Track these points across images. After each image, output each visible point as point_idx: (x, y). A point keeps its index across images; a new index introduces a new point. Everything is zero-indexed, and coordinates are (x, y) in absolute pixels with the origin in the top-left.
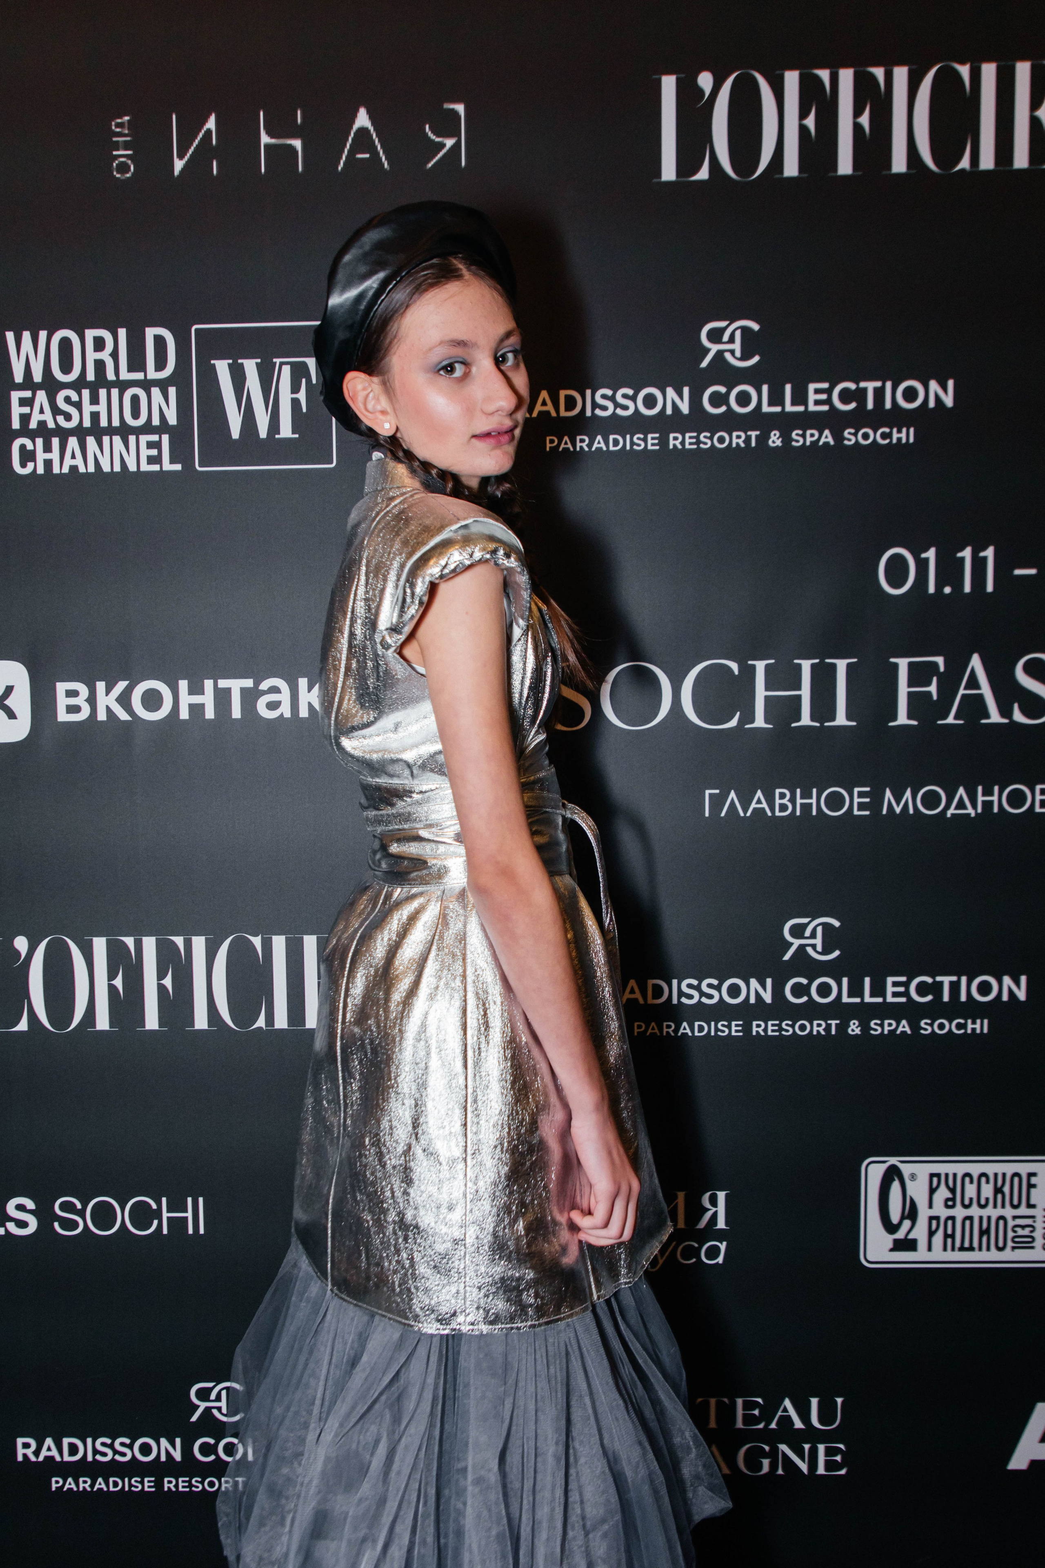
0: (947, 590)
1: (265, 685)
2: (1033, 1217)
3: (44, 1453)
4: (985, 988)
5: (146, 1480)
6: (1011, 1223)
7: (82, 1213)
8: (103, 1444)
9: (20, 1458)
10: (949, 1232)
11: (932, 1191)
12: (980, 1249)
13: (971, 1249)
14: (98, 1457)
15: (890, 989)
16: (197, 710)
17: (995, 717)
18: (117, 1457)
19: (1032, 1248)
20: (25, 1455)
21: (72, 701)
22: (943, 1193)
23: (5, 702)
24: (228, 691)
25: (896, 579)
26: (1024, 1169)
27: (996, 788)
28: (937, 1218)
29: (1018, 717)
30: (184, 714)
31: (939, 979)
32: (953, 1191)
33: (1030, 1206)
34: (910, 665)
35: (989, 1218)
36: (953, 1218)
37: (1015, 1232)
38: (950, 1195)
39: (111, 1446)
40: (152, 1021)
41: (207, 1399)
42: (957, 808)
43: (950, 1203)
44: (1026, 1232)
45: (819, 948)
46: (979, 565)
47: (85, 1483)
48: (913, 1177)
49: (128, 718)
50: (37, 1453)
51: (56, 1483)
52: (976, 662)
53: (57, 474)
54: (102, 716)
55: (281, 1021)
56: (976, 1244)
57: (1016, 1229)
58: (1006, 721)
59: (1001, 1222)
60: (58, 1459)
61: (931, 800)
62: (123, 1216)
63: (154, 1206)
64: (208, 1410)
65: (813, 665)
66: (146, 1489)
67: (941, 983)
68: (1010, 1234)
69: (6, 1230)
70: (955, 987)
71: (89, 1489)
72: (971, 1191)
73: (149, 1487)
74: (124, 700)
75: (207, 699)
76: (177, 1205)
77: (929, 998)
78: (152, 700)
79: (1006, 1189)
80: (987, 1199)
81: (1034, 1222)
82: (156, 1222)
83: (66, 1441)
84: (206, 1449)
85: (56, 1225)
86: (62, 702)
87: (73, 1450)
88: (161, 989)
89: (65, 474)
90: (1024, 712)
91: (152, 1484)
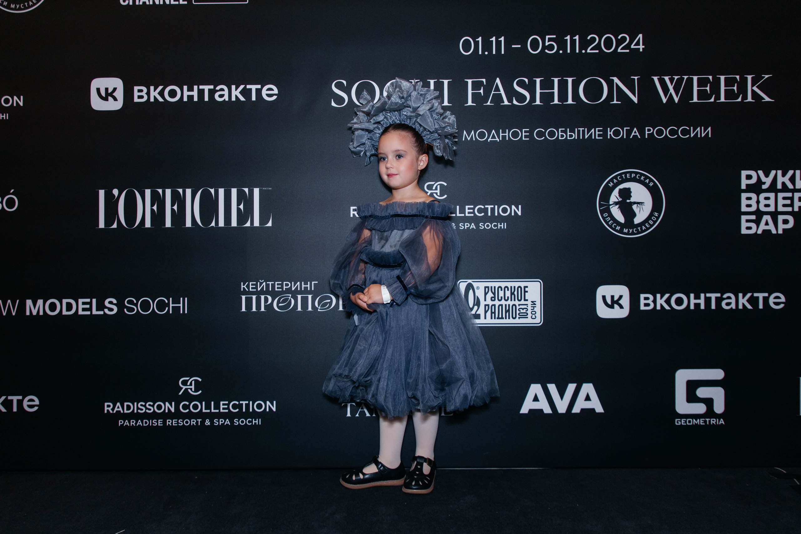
0: (486, 53)
1: (218, 88)
2: (527, 305)
3: (116, 409)
4: (505, 210)
5: (159, 421)
6: (518, 308)
7: (136, 305)
8: (141, 405)
9: (106, 412)
10: (493, 311)
11: (486, 294)
12: (506, 318)
13: (502, 318)
14: (139, 411)
15: (467, 211)
16: (190, 97)
17: (506, 103)
18: (147, 411)
19: (527, 318)
20: (108, 410)
21: (140, 94)
22: (490, 295)
23: (113, 94)
24: (203, 90)
25: (467, 48)
26: (522, 285)
27: (507, 130)
28: (488, 305)
29: (515, 102)
30: (185, 99)
31: (486, 206)
32: (494, 294)
33: (525, 300)
34: (472, 81)
35: (509, 305)
36: (495, 305)
37: (520, 311)
38: (493, 296)
39: (145, 406)
40: (168, 224)
41: (186, 385)
42: (491, 139)
43: (493, 299)
44: (524, 311)
45: (439, 194)
46: (498, 43)
47: (133, 422)
48: (478, 288)
49: (163, 101)
50: (113, 409)
51: (121, 422)
52: (498, 81)
53: (138, 5)
54: (152, 100)
55: (221, 224)
56: (504, 316)
57: (520, 310)
58: (511, 104)
59: (514, 307)
60: (122, 412)
61: (482, 135)
62: (153, 306)
63: (167, 302)
64: (186, 389)
65: (434, 82)
66: (159, 425)
67: (488, 208)
68: (518, 312)
69: (104, 312)
70: (493, 210)
71: (134, 425)
72: (501, 294)
73: (160, 424)
74: (161, 94)
75: (195, 93)
76: (176, 301)
77: (483, 214)
78: (173, 94)
79: (516, 293)
80: (508, 297)
81: (527, 307)
82: (167, 308)
83: (126, 404)
84: (185, 407)
85: (125, 310)
86: (136, 94)
87: (129, 408)
88: (173, 210)
89: (141, 5)
90: (517, 101)
91: (162, 423)
